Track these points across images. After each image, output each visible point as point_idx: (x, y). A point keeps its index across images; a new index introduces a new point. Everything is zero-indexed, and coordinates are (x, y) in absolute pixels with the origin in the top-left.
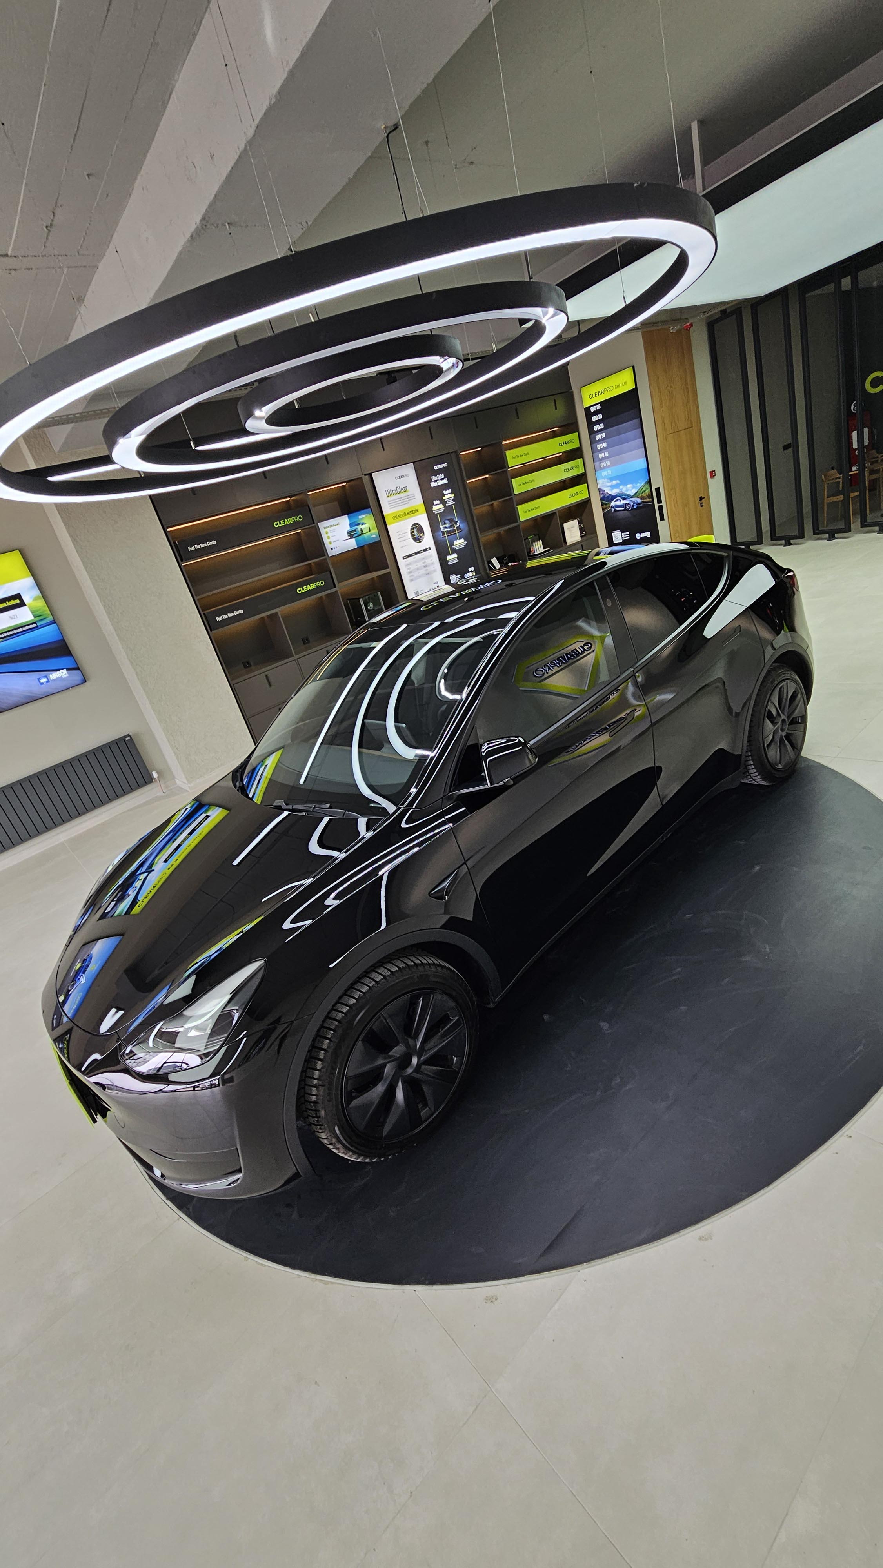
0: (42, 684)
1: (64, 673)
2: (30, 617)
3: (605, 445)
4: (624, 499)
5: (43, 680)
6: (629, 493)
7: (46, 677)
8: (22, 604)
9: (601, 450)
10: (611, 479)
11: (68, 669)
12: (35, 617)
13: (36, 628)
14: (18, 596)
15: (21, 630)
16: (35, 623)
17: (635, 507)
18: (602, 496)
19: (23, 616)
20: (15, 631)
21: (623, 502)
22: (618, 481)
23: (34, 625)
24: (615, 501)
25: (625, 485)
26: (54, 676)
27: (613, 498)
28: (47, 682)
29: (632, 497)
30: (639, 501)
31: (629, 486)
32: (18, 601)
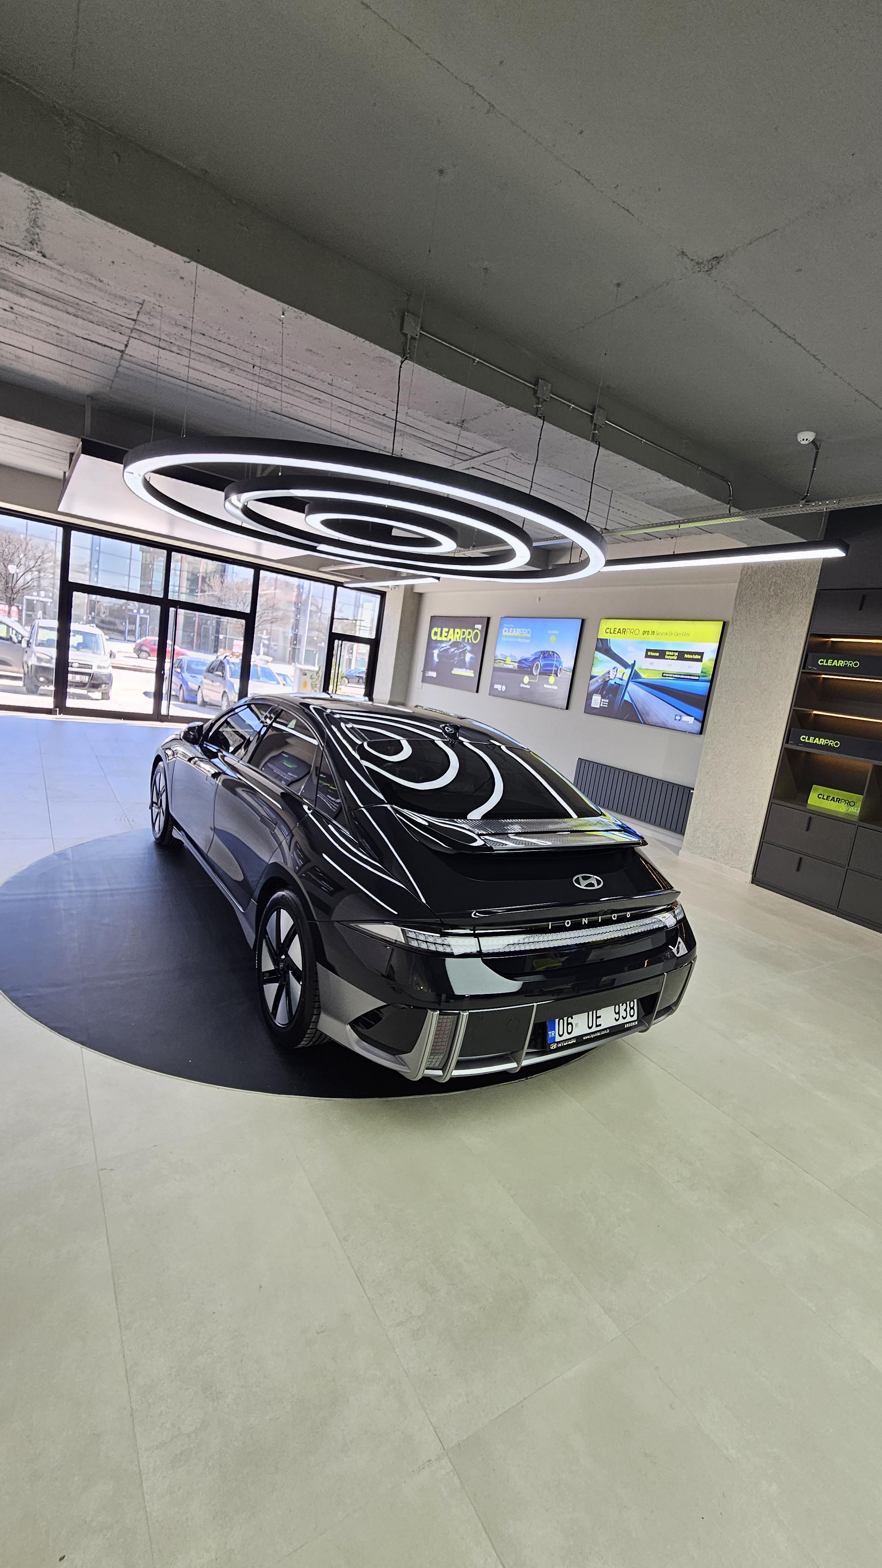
0: (676, 719)
1: (691, 720)
2: (699, 672)
5: (678, 718)
7: (681, 716)
8: (700, 660)
11: (695, 719)
12: (702, 672)
13: (697, 680)
14: (702, 654)
15: (688, 677)
16: (699, 676)
19: (695, 668)
20: (685, 677)
23: (697, 678)
26: (686, 718)
28: (679, 720)
32: (699, 657)
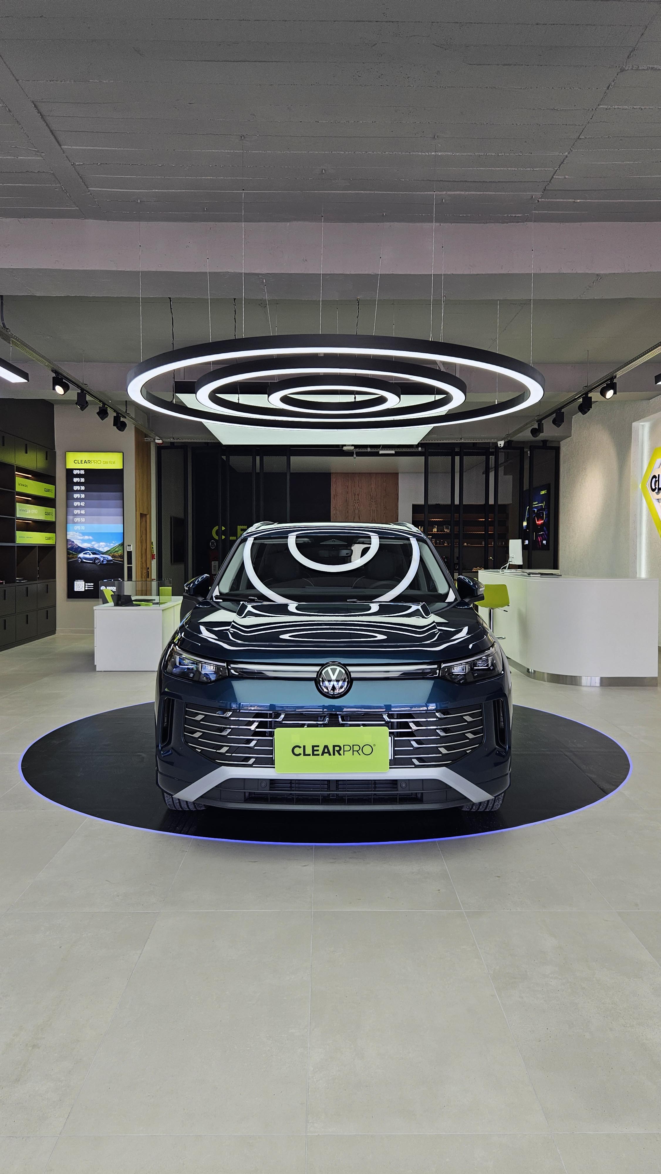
3: (83, 504)
4: (94, 554)
6: (101, 549)
9: (77, 507)
10: (84, 534)
17: (104, 563)
18: (69, 546)
21: (92, 556)
22: (91, 538)
24: (84, 554)
25: (98, 541)
27: (82, 550)
29: (102, 554)
30: (110, 558)
31: (101, 544)
